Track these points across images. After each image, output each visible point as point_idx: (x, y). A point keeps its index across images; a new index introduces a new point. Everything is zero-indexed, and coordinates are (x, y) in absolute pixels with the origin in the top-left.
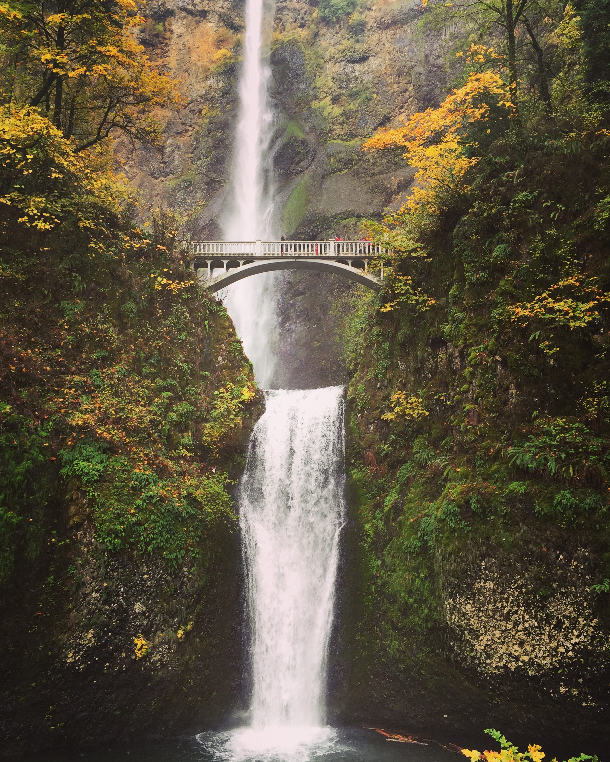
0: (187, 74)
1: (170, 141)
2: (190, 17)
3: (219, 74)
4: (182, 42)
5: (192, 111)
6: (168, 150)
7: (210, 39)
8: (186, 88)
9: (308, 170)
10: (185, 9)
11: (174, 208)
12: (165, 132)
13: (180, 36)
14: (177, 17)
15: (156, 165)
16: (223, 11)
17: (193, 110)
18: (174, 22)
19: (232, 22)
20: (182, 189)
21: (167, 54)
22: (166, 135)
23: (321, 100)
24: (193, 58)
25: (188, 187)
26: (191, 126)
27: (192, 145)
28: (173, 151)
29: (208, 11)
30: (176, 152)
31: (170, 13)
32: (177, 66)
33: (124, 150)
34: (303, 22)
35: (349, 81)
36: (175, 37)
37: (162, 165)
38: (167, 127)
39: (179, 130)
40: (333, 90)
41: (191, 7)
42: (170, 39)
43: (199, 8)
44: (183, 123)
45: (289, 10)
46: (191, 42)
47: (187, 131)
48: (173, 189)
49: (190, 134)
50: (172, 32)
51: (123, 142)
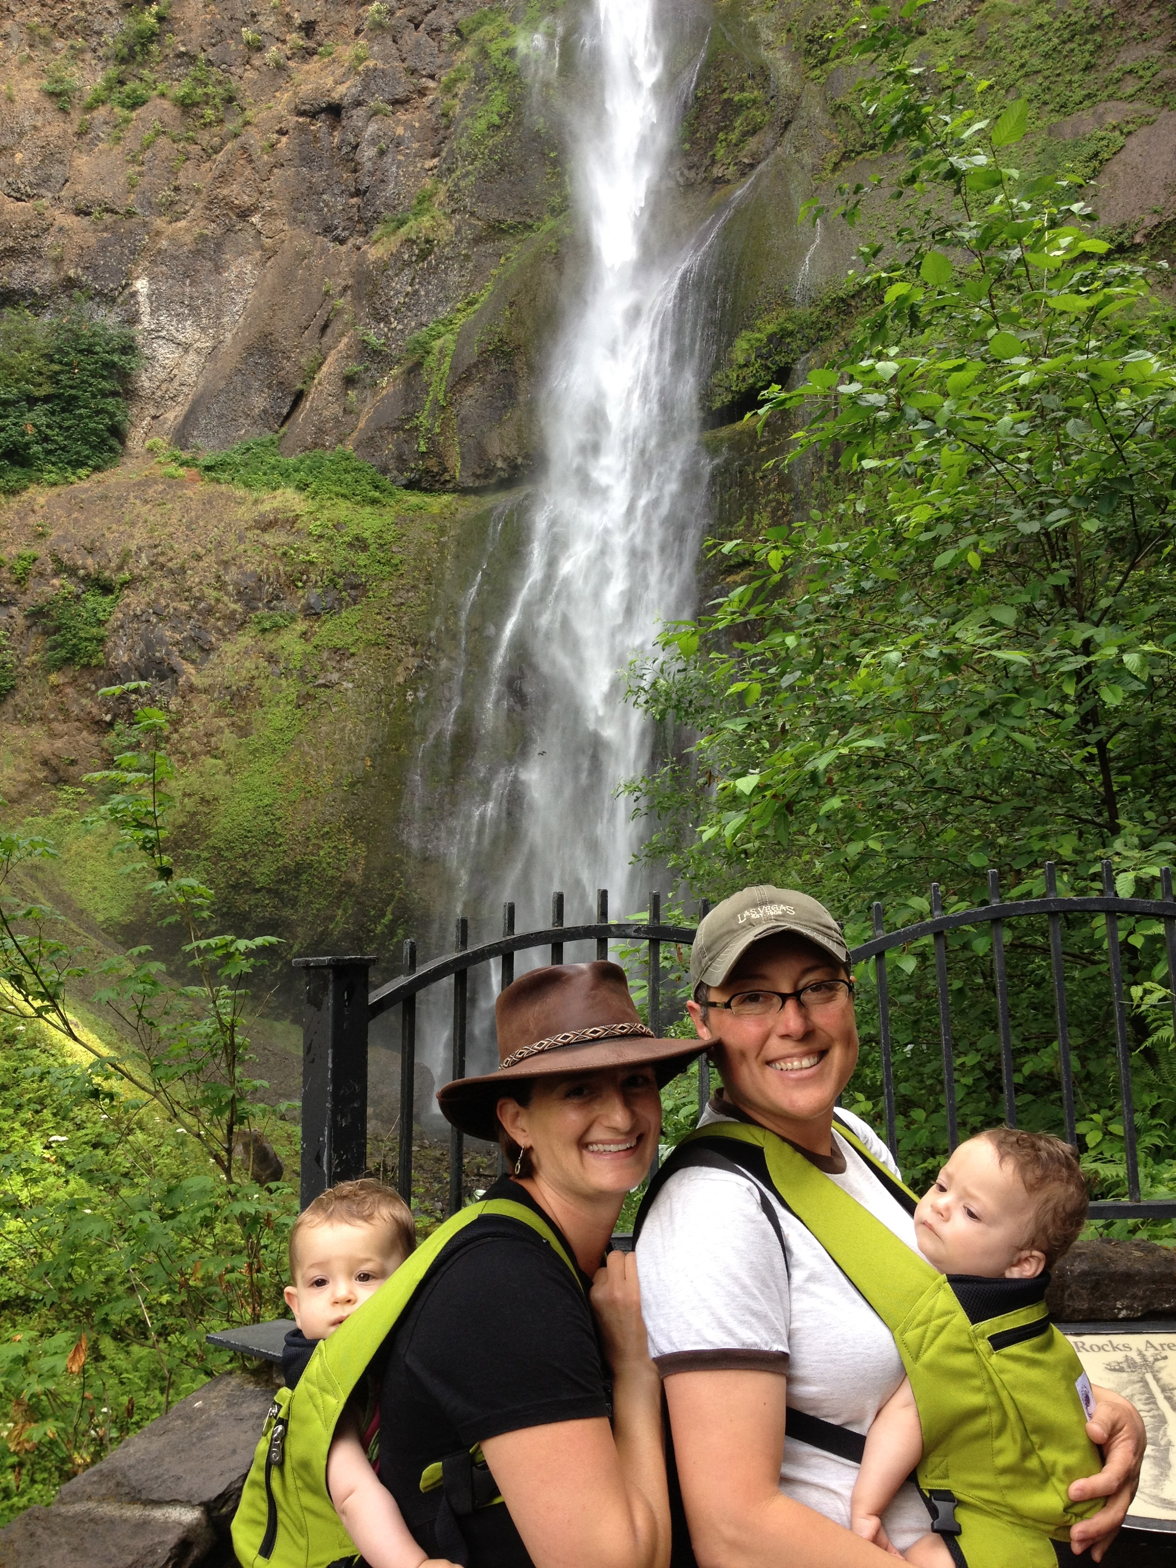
1: (372, 128)
5: (435, 31)
6: (367, 154)
9: (771, 160)
11: (388, 323)
12: (358, 103)
15: (340, 203)
17: (439, 30)
20: (408, 264)
22: (360, 112)
25: (423, 255)
26: (432, 77)
27: (437, 130)
28: (383, 154)
30: (388, 159)
33: (248, 172)
37: (354, 200)
38: (365, 87)
39: (400, 92)
44: (413, 72)
47: (422, 92)
48: (383, 267)
49: (429, 98)
51: (244, 149)
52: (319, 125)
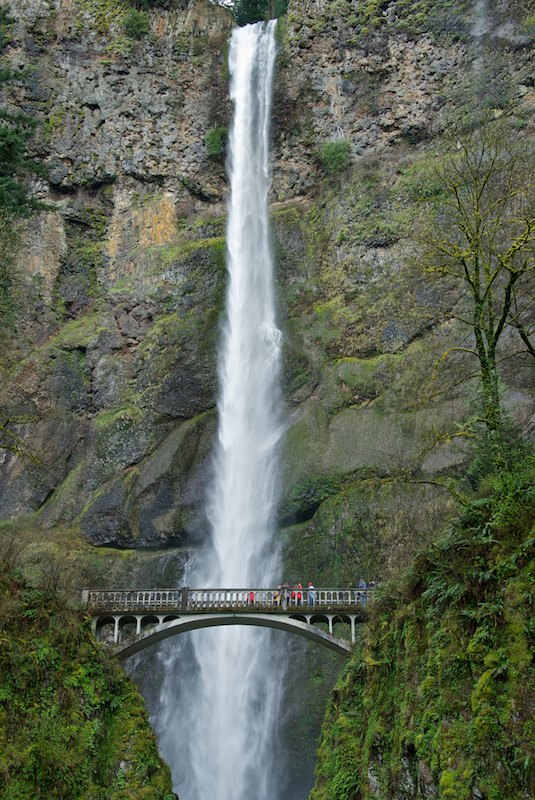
0: (132, 264)
1: (102, 361)
2: (140, 185)
3: (180, 265)
4: (126, 220)
5: (137, 317)
6: (99, 373)
7: (168, 215)
8: (130, 284)
9: (308, 402)
10: (134, 175)
11: (105, 459)
12: (96, 348)
13: (124, 211)
14: (121, 186)
15: (81, 396)
16: (188, 175)
17: (140, 316)
18: (115, 192)
19: (200, 190)
20: (118, 430)
21: (104, 237)
22: (97, 352)
23: (329, 300)
24: (142, 242)
25: (127, 427)
26: (135, 339)
27: (136, 366)
28: (107, 374)
29: (165, 177)
30: (111, 377)
31: (110, 180)
32: (119, 253)
34: (303, 188)
35: (369, 274)
36: (116, 212)
37: (89, 395)
38: (100, 340)
39: (118, 344)
40: (346, 285)
41: (141, 171)
42: (111, 215)
43: (152, 172)
44: (124, 335)
45: (284, 172)
46: (140, 219)
47: (129, 345)
48: (105, 431)
49: (133, 349)
50: (112, 205)
52: (74, 356)
